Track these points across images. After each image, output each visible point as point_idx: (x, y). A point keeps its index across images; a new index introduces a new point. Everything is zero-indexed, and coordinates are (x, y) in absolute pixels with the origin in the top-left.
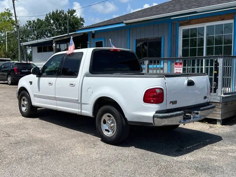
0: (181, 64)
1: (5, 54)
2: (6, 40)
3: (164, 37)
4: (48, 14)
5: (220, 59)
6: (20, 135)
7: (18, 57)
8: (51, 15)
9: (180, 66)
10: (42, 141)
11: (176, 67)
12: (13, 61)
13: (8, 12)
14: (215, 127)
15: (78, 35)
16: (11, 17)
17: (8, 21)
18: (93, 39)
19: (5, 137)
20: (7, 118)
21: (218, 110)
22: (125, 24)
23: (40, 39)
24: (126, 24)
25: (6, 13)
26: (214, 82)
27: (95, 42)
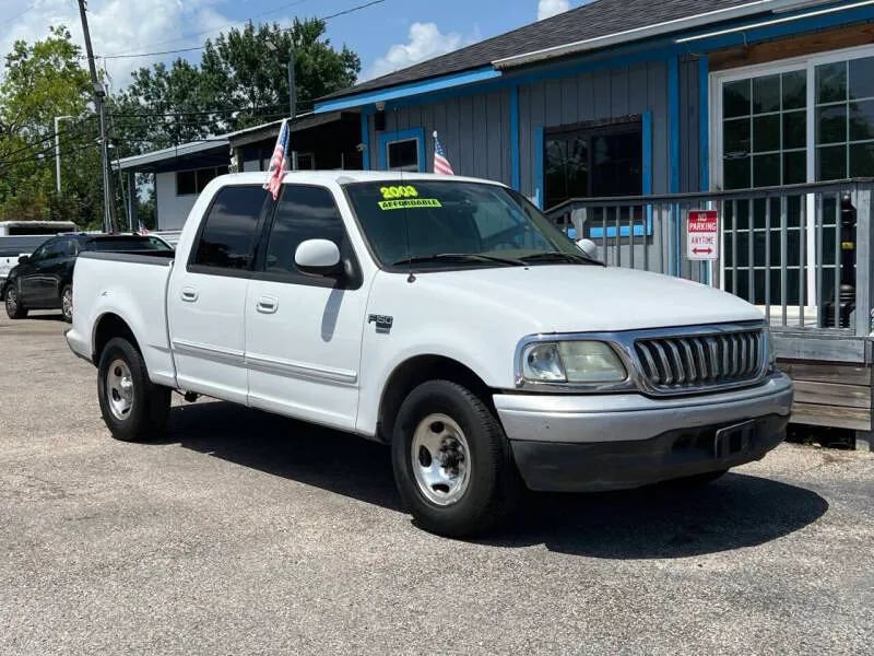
0: (711, 216)
1: (53, 204)
2: (57, 148)
3: (652, 113)
4: (213, 42)
5: (860, 193)
6: (104, 491)
7: (102, 216)
8: (224, 45)
9: (710, 226)
10: (179, 509)
11: (692, 231)
12: (83, 230)
13: (63, 38)
14: (847, 461)
15: (321, 121)
16: (74, 60)
17: (64, 75)
18: (378, 132)
19: (47, 499)
20: (57, 436)
21: (858, 394)
22: (496, 70)
23: (185, 142)
24: (504, 69)
25: (53, 43)
26: (843, 282)
27: (387, 145)
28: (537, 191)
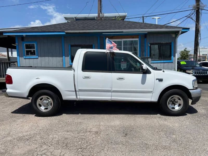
3: (95, 45)
18: (22, 41)
22: (65, 33)
27: (25, 44)
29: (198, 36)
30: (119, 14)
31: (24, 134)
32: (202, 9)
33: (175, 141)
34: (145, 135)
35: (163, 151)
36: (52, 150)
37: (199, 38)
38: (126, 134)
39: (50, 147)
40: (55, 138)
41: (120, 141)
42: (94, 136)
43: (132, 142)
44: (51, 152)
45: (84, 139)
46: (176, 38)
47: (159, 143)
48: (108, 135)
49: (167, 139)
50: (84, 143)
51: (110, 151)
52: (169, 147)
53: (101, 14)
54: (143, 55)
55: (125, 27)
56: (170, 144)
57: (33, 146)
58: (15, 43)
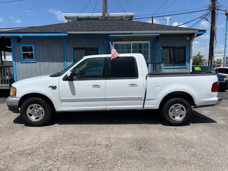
18: (18, 43)
24: (69, 34)
27: (21, 46)
28: (72, 61)
29: (213, 39)
30: (127, 13)
31: (26, 148)
32: (218, 10)
33: (194, 155)
34: (161, 149)
35: (183, 166)
36: (58, 166)
37: (215, 42)
38: (140, 148)
39: (55, 162)
40: (61, 152)
41: (135, 155)
42: (104, 150)
43: (147, 156)
44: (58, 168)
45: (94, 154)
46: (190, 41)
47: (177, 158)
48: (120, 148)
49: (186, 153)
50: (94, 158)
51: (124, 166)
52: (188, 162)
53: (106, 14)
54: (154, 60)
55: (134, 28)
56: (189, 159)
57: (37, 162)
58: (11, 45)
